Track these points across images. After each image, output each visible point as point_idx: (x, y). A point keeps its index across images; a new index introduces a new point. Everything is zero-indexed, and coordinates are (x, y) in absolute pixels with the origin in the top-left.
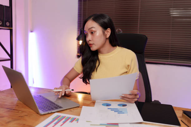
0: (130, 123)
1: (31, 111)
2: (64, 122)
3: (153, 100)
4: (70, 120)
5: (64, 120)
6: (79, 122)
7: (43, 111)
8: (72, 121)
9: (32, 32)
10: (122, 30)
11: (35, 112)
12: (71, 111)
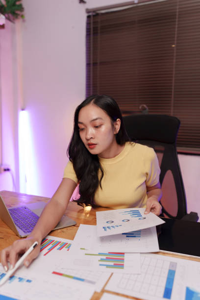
0: (141, 253)
1: (10, 231)
2: (50, 250)
3: (189, 212)
4: (58, 246)
5: (50, 246)
6: (69, 250)
7: (24, 232)
8: (60, 249)
9: (23, 110)
10: (148, 106)
11: (13, 233)
12: (63, 232)
